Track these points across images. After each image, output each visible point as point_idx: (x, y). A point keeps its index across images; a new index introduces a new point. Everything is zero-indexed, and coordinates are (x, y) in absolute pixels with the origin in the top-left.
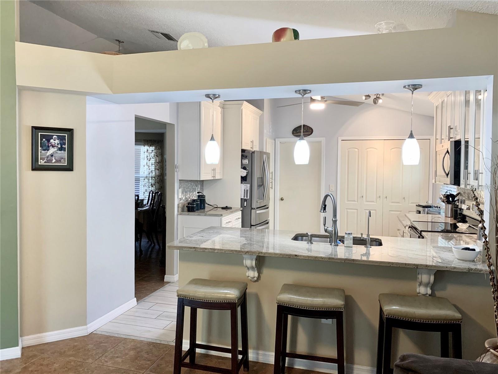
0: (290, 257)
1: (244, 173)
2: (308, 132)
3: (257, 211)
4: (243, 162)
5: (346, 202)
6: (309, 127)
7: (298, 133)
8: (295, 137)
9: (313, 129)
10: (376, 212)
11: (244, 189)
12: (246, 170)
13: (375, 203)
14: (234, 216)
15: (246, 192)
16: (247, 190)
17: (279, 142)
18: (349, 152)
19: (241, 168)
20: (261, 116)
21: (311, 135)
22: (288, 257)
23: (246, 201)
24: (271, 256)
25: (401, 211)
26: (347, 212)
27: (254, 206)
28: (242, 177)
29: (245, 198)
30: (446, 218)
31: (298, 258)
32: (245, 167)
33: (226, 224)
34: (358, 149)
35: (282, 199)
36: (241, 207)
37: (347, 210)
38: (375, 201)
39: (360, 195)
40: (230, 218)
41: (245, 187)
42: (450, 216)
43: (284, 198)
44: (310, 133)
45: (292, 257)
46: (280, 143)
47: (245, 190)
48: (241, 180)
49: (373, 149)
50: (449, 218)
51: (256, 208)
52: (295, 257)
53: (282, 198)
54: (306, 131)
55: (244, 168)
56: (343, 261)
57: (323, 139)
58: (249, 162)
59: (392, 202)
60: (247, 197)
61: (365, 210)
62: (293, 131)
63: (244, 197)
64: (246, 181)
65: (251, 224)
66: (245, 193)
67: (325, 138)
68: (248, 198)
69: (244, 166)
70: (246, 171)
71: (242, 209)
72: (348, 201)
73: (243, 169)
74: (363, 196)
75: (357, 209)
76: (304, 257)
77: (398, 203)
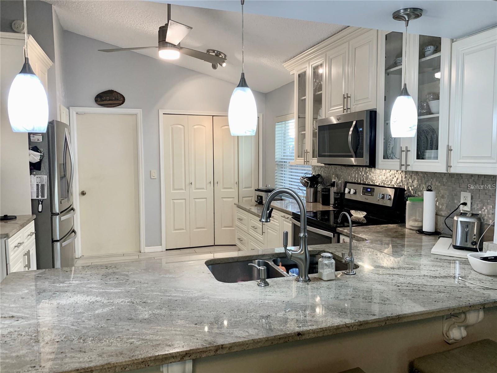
0: (287, 340)
1: (36, 157)
2: (118, 100)
3: (62, 218)
4: (32, 138)
5: (172, 191)
6: (120, 94)
7: (103, 101)
8: (100, 106)
9: (124, 96)
10: (206, 200)
11: (36, 184)
12: (39, 152)
13: (205, 190)
14: (25, 232)
15: (40, 188)
16: (43, 186)
17: (75, 113)
18: (172, 128)
19: (29, 149)
20: (49, 69)
21: (122, 105)
22: (282, 341)
23: (42, 202)
24: (245, 348)
25: (234, 198)
26: (174, 203)
27: (57, 209)
28: (31, 164)
29: (40, 198)
30: (308, 203)
31: (304, 337)
32: (36, 147)
33: (14, 249)
34: (184, 126)
35: (83, 193)
36: (33, 213)
37: (174, 201)
38: (205, 188)
39: (187, 182)
40: (20, 236)
41: (39, 179)
42: (312, 201)
43: (86, 191)
44: (121, 102)
45: (291, 339)
46: (77, 113)
47: (38, 185)
48: (31, 169)
49: (201, 126)
50: (312, 204)
51: (60, 213)
52: (298, 338)
53: (83, 191)
54: (115, 98)
55: (35, 149)
56: (383, 324)
57: (139, 111)
58: (43, 140)
59: (224, 188)
60: (43, 196)
61: (194, 199)
62: (95, 98)
63: (38, 197)
64: (40, 170)
65: (52, 239)
66: (38, 189)
67: (141, 110)
68: (46, 197)
69: (33, 146)
70: (40, 154)
71: (35, 216)
72: (174, 189)
73: (31, 150)
74: (191, 183)
75: (185, 199)
76: (314, 333)
77: (231, 188)
